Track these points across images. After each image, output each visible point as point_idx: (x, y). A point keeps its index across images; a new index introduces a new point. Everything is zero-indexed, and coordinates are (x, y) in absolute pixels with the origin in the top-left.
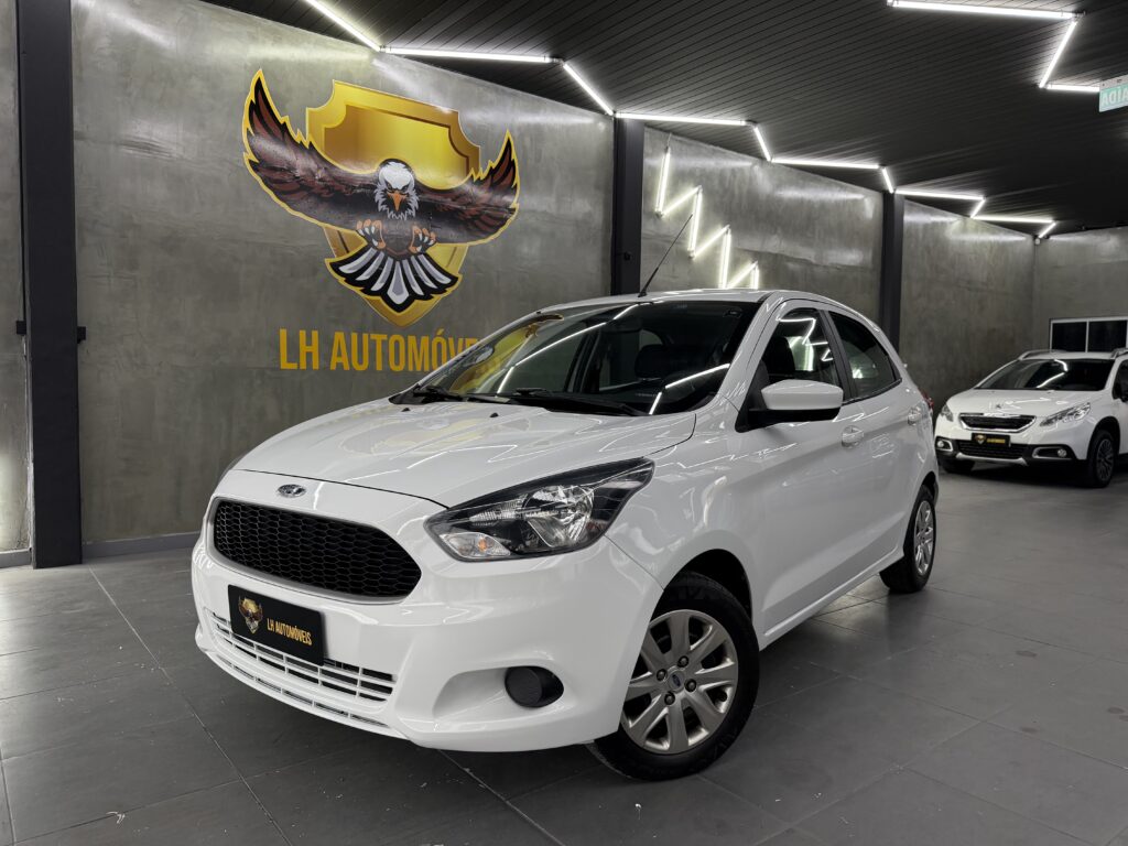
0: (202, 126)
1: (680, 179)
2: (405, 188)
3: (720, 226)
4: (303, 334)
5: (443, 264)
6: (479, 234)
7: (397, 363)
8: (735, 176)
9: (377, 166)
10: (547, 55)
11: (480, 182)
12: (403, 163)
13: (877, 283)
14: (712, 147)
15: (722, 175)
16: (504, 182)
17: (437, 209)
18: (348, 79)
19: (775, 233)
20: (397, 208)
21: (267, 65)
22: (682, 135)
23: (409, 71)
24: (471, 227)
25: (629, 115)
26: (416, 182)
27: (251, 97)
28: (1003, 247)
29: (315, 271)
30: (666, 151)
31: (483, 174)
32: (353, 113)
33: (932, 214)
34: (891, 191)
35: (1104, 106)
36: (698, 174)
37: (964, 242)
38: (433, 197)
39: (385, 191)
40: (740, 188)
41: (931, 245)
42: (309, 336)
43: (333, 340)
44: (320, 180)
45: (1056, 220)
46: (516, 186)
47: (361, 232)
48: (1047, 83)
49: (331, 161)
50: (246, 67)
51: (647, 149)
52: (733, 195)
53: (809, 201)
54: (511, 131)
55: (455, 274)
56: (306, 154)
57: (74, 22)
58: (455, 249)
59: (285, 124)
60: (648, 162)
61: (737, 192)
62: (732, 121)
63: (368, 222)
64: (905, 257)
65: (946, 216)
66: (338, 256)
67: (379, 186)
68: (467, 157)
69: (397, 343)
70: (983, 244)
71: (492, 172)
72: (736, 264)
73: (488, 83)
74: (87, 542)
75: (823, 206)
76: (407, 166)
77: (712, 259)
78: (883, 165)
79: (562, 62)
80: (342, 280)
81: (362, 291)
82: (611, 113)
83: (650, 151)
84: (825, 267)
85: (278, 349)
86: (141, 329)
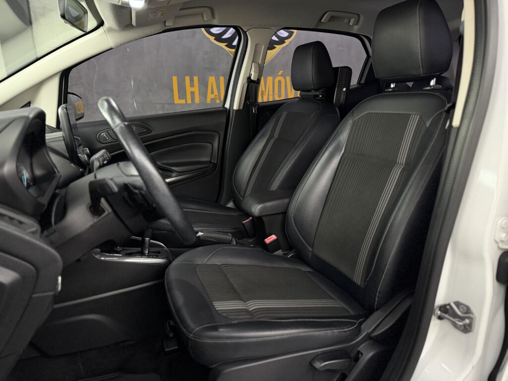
4: (187, 78)
42: (192, 81)
43: (208, 82)
80: (212, 38)
81: (226, 46)
85: (172, 91)
86: (82, 81)
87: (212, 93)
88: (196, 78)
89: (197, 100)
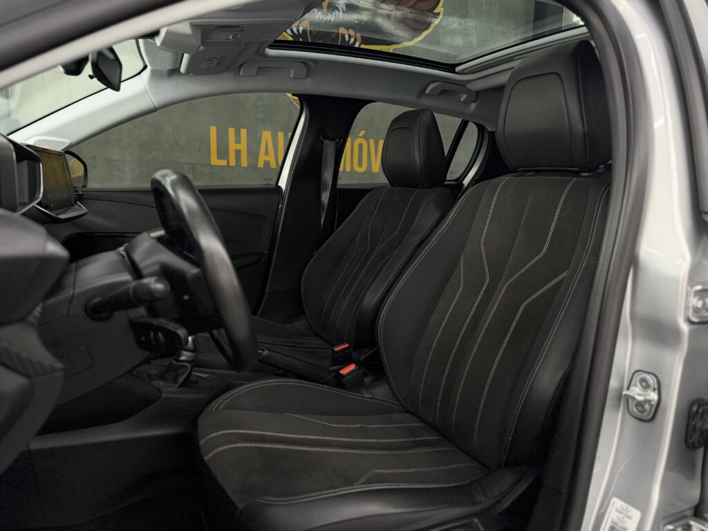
4: (231, 131)
20: (325, 9)
42: (238, 134)
43: (260, 138)
47: (289, 31)
63: (297, 22)
85: (208, 146)
87: (267, 153)
88: (244, 132)
89: (244, 163)
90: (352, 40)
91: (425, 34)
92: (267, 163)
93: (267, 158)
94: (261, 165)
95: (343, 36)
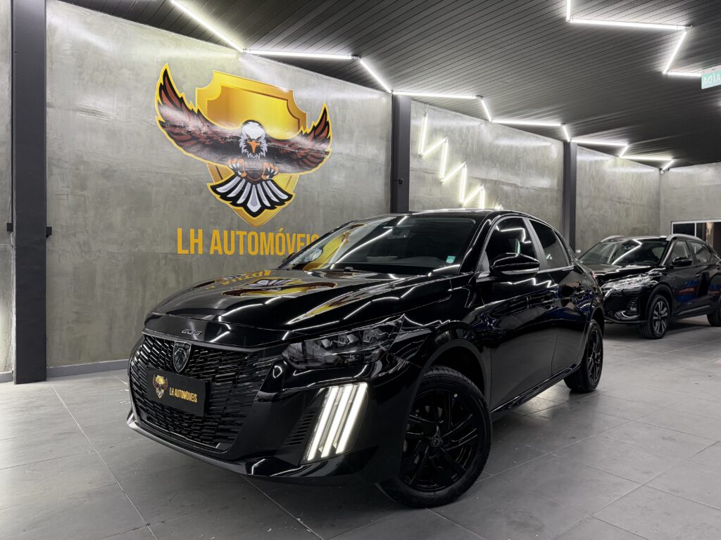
0: (129, 99)
1: (434, 133)
2: (258, 139)
3: (460, 163)
4: (192, 231)
5: (283, 187)
6: (306, 167)
7: (253, 250)
8: (469, 132)
9: (241, 124)
10: (350, 54)
11: (306, 135)
12: (258, 123)
13: (561, 199)
14: (454, 113)
15: (461, 130)
16: (321, 136)
17: (279, 152)
18: (223, 70)
19: (495, 167)
20: (254, 151)
21: (170, 61)
22: (435, 106)
23: (262, 65)
24: (301, 163)
25: (403, 93)
26: (266, 134)
27: (161, 81)
28: (640, 176)
29: (201, 191)
30: (425, 115)
31: (309, 130)
32: (226, 91)
33: (594, 155)
34: (569, 141)
35: (704, 86)
36: (445, 130)
37: (615, 173)
38: (276, 144)
39: (246, 140)
40: (472, 138)
41: (594, 174)
42: (196, 233)
43: (212, 235)
44: (204, 133)
45: (674, 158)
46: (330, 137)
47: (230, 166)
48: (668, 71)
49: (212, 121)
50: (157, 62)
51: (413, 114)
52: (468, 144)
53: (516, 147)
54: (327, 103)
55: (290, 193)
56: (195, 116)
57: (48, 33)
58: (291, 177)
59: (182, 98)
60: (413, 122)
61: (470, 141)
62: (467, 95)
63: (235, 160)
64: (577, 182)
65: (603, 156)
66: (216, 182)
67: (242, 137)
68: (299, 120)
69: (253, 237)
70: (627, 174)
71: (315, 128)
72: (470, 187)
73: (312, 73)
74: (50, 367)
75: (525, 150)
76: (260, 125)
77: (455, 183)
78: (564, 124)
79: (359, 58)
80: (218, 197)
81: (231, 203)
82: (390, 92)
83: (415, 116)
84: (527, 188)
85: (176, 241)
86: (87, 228)
87: (216, 245)
88: (200, 231)
89: (200, 251)
90: (272, 171)
91: (320, 165)
92: (216, 251)
93: (216, 248)
94: (212, 252)
95: (267, 169)
